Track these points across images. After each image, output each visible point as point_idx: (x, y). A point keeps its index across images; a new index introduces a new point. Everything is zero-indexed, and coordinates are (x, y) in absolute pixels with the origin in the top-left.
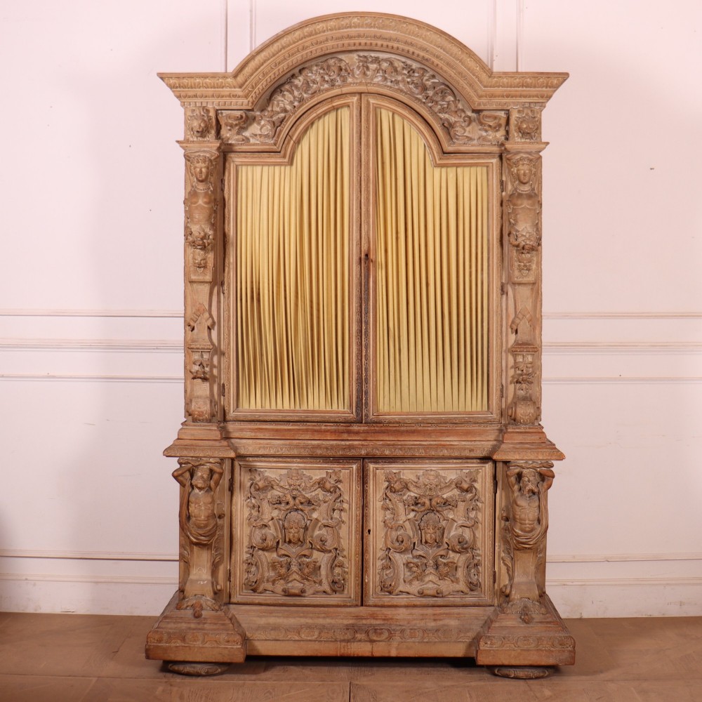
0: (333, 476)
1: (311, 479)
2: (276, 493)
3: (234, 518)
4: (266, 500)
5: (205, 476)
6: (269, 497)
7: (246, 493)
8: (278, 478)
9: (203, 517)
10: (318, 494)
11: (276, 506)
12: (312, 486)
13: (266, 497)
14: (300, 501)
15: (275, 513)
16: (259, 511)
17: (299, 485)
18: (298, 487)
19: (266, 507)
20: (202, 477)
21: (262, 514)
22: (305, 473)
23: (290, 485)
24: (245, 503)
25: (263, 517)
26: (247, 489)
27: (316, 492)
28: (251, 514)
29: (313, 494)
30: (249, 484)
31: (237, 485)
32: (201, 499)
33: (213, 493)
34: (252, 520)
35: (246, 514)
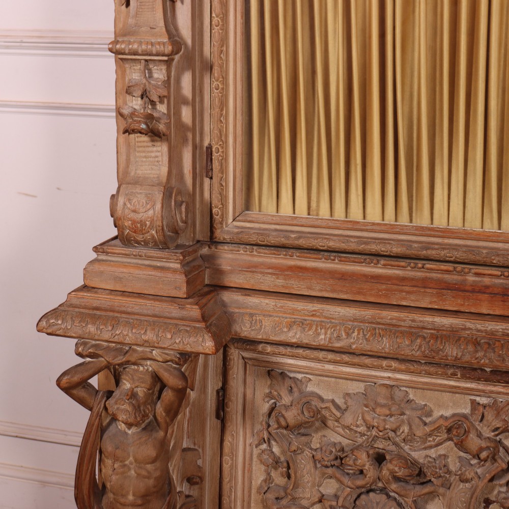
0: (490, 416)
1: (429, 414)
2: (335, 437)
3: (226, 487)
4: (307, 453)
5: (141, 392)
6: (315, 444)
7: (258, 427)
8: (340, 401)
9: (131, 497)
10: (445, 456)
11: (330, 471)
12: (430, 435)
13: (308, 445)
14: (392, 473)
15: (330, 487)
16: (289, 477)
17: (394, 431)
18: (391, 434)
19: (305, 469)
20: (133, 395)
21: (296, 486)
22: (411, 397)
23: (370, 427)
24: (256, 452)
25: (299, 493)
26: (262, 418)
27: (441, 450)
28: (268, 479)
29: (433, 453)
30: (266, 407)
31: (235, 407)
32: (131, 450)
33: (161, 434)
34: (271, 496)
35: (259, 477)
